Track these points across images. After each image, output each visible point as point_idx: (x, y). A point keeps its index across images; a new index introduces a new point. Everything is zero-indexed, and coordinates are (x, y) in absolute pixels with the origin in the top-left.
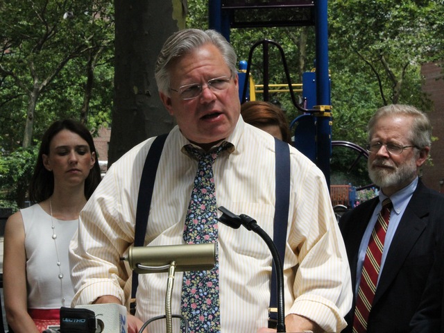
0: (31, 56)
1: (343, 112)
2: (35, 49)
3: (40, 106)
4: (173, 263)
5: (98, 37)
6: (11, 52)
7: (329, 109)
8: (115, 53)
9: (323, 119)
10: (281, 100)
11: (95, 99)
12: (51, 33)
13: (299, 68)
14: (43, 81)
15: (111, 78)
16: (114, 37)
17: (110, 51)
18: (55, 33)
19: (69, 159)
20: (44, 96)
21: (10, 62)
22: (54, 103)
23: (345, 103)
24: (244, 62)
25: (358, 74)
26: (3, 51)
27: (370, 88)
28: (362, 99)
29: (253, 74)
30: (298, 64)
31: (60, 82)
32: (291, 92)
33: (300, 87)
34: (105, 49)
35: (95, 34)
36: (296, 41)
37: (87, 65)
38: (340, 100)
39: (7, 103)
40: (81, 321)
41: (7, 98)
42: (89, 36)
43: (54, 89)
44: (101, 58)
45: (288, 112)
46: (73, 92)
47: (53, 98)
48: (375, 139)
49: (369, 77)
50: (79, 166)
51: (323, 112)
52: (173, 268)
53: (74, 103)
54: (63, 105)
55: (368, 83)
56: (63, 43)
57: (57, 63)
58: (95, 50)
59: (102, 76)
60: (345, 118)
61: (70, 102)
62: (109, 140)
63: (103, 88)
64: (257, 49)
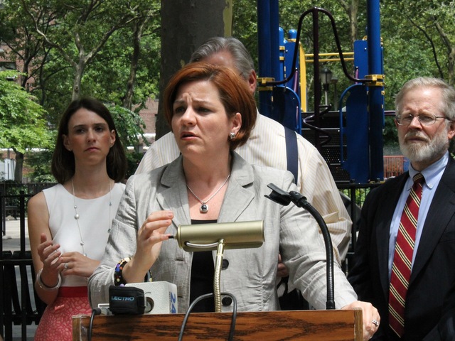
0: (76, 27)
1: (396, 80)
2: (79, 20)
3: (85, 78)
4: (222, 241)
5: (144, 7)
6: (56, 24)
7: (381, 78)
8: (162, 23)
9: (375, 89)
10: (332, 68)
11: (142, 70)
12: (96, 3)
13: (350, 36)
14: (88, 52)
15: (158, 49)
16: (160, 7)
17: (156, 21)
18: (100, 4)
19: (87, 137)
20: (89, 67)
21: (54, 33)
22: (99, 75)
23: (398, 71)
24: (294, 31)
25: (412, 40)
26: (48, 23)
27: (424, 55)
28: (416, 66)
29: (303, 42)
30: (349, 31)
31: (105, 53)
32: (342, 61)
33: (351, 56)
34: (151, 19)
35: (141, 4)
36: (347, 7)
37: (133, 36)
38: (393, 68)
39: (53, 76)
40: (129, 299)
41: (52, 71)
42: (134, 6)
43: (100, 61)
44: (147, 28)
45: (339, 81)
46: (119, 63)
47: (98, 70)
48: (405, 112)
49: (424, 44)
50: (97, 144)
51: (375, 82)
52: (221, 246)
53: (120, 74)
54: (108, 76)
55: (422, 50)
56: (108, 14)
57: (103, 35)
58: (141, 20)
59: (147, 46)
60: (398, 86)
61: (116, 73)
62: (156, 112)
63: (149, 59)
64: (306, 17)
